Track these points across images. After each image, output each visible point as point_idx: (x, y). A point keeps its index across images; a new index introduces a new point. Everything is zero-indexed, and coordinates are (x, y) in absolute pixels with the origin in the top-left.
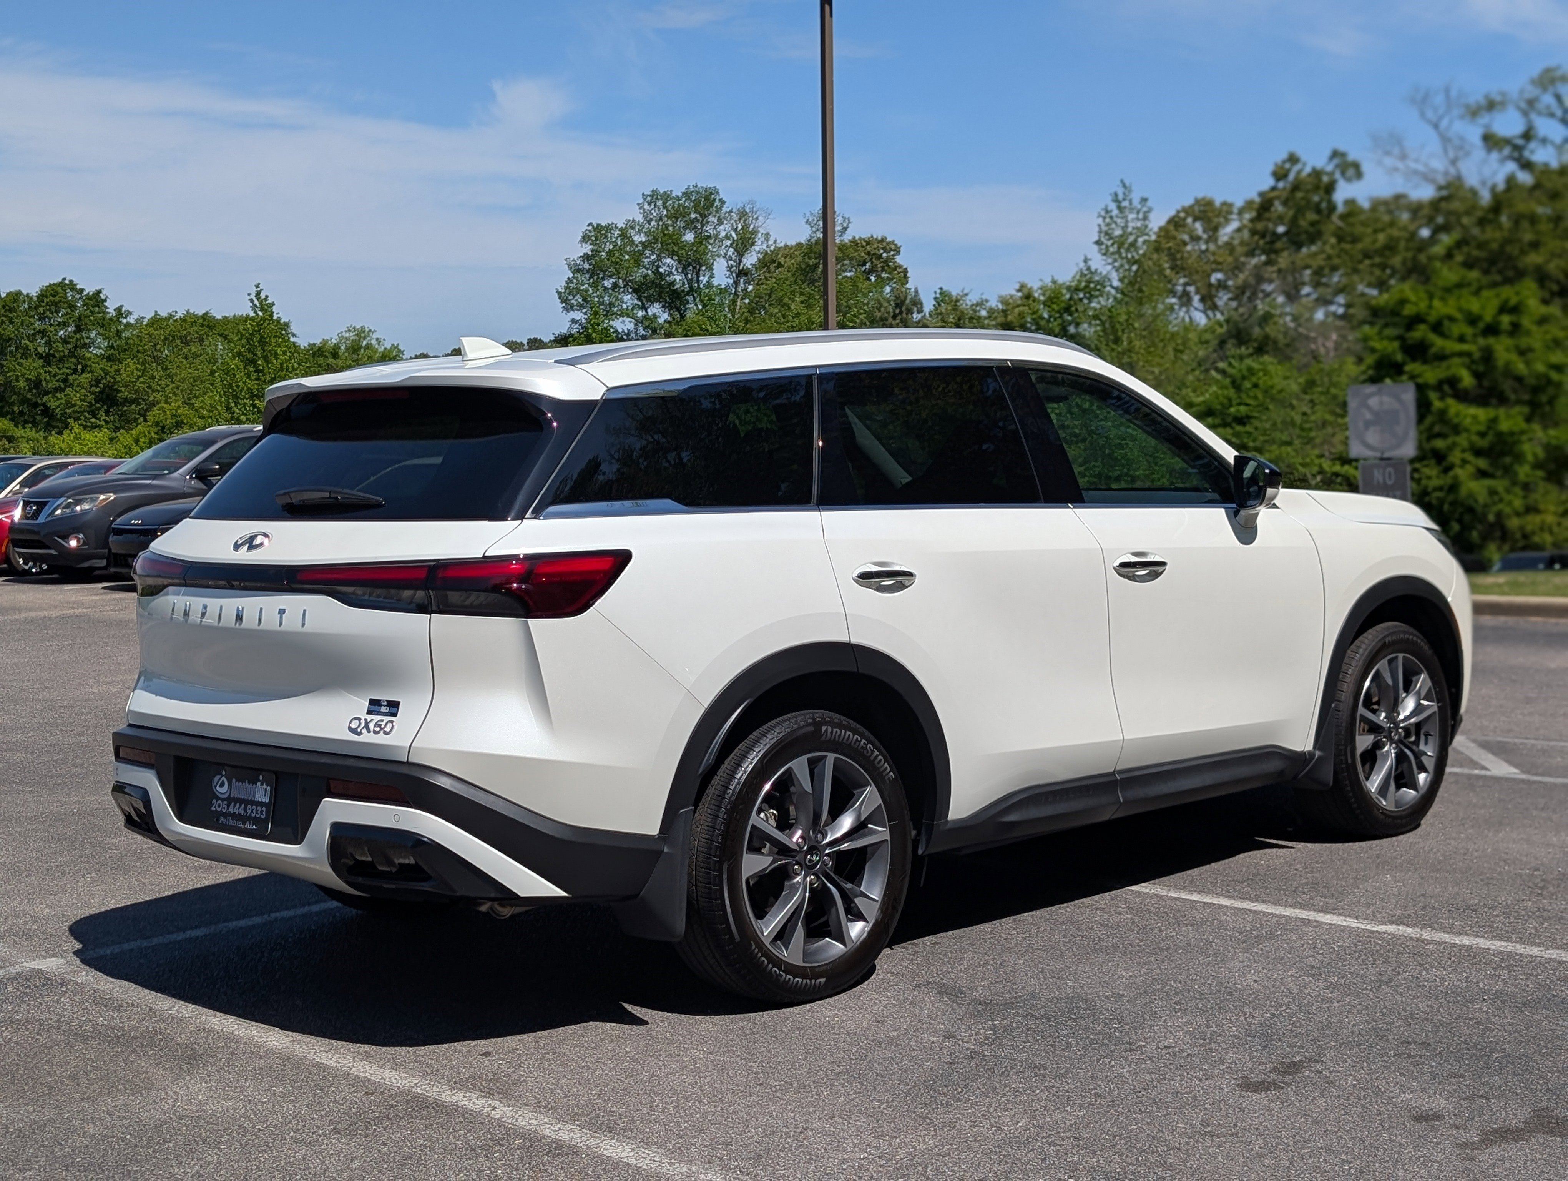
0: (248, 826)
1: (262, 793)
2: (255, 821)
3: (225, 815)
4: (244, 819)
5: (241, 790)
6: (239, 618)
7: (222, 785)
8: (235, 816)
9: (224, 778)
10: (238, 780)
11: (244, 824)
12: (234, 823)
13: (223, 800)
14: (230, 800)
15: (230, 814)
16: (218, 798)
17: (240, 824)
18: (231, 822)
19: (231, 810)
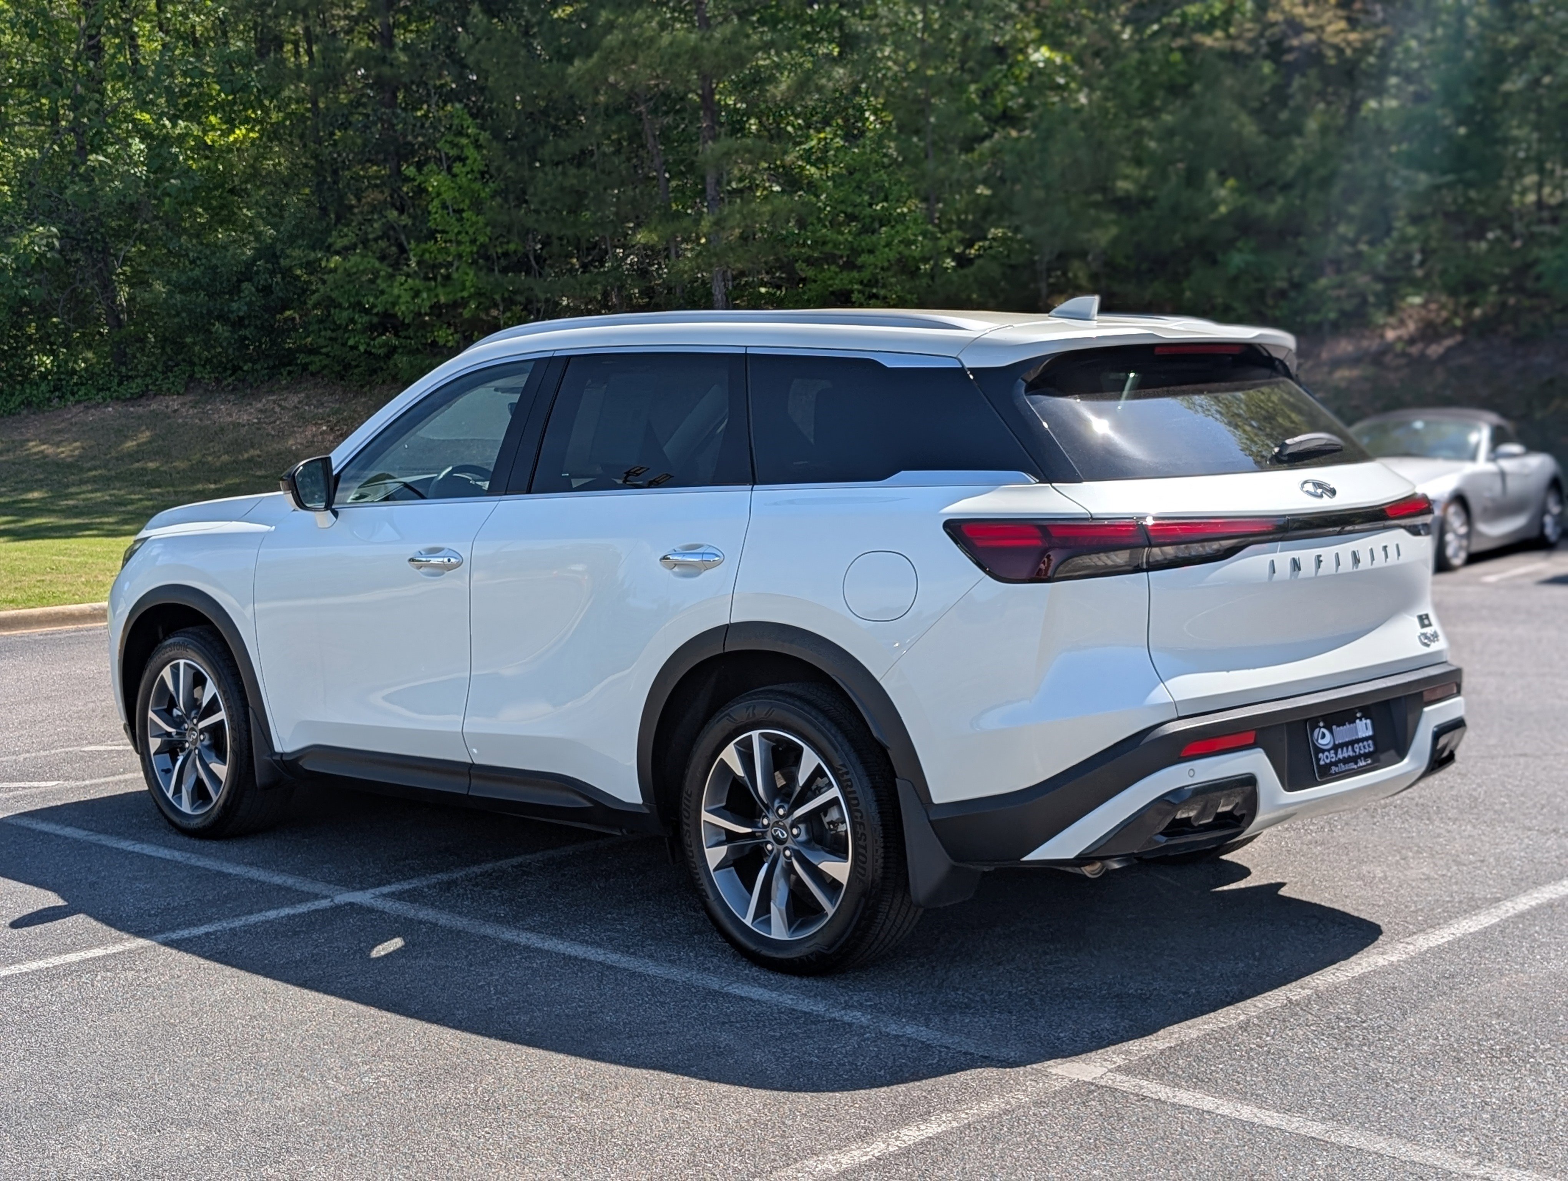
0: (1362, 763)
1: (1364, 728)
2: (1366, 756)
3: (1335, 764)
4: (1354, 759)
5: (1343, 733)
6: (1356, 560)
7: (1324, 736)
8: (1346, 761)
9: (1323, 730)
10: (1338, 726)
11: (1356, 763)
12: (1347, 767)
13: (1329, 750)
14: (1336, 748)
15: (1340, 761)
16: (1323, 751)
17: (1353, 766)
18: (1343, 767)
19: (1340, 756)
